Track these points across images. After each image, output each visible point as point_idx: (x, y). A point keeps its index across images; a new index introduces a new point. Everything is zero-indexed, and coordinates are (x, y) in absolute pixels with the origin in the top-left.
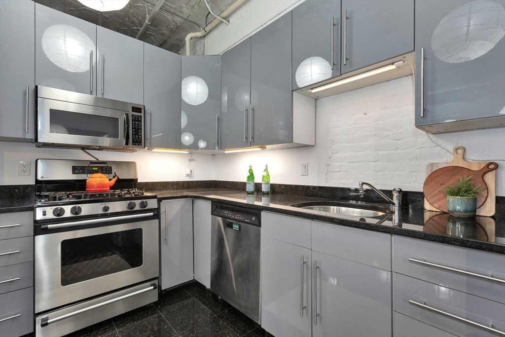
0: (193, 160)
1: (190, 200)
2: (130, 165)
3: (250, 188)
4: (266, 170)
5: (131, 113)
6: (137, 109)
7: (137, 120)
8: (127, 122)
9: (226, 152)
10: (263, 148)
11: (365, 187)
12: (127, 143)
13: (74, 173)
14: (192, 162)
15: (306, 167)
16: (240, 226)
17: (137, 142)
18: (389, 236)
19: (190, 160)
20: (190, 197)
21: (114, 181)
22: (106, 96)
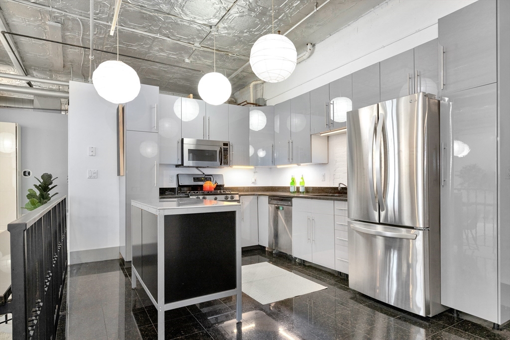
0: (256, 172)
1: (256, 197)
2: (221, 176)
3: (292, 190)
4: (302, 178)
5: (223, 147)
6: (225, 144)
7: (226, 150)
8: (220, 151)
9: (278, 167)
10: (299, 165)
11: (342, 186)
12: (221, 164)
13: (194, 181)
14: (256, 174)
15: (324, 176)
16: (283, 207)
17: (226, 163)
18: (333, 201)
19: (255, 172)
20: (256, 195)
21: (215, 185)
22: (210, 139)
